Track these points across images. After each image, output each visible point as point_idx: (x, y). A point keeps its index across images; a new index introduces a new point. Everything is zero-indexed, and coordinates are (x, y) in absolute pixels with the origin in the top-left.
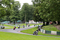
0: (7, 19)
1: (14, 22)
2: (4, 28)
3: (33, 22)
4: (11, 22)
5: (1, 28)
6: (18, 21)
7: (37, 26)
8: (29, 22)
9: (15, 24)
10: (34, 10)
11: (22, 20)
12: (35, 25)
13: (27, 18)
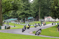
0: (14, 15)
1: (24, 20)
2: (9, 28)
3: (51, 19)
4: (19, 19)
5: (5, 28)
6: (28, 18)
7: (56, 24)
8: (45, 19)
9: (24, 22)
10: (52, 2)
11: (34, 16)
12: (54, 24)
13: (42, 13)
